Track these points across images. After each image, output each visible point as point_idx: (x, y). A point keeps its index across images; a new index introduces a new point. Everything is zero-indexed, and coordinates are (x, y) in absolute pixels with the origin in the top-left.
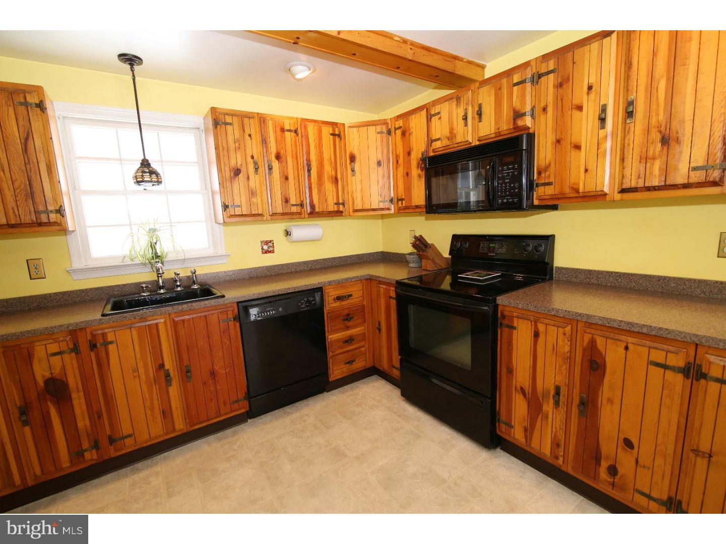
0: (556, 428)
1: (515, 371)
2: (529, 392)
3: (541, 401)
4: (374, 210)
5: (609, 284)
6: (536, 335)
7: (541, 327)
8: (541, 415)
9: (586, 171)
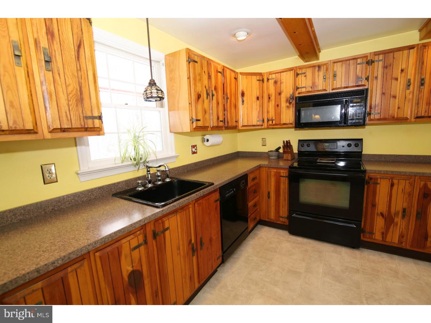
0: (402, 229)
1: (377, 205)
2: (386, 214)
3: (394, 217)
4: (254, 126)
5: (391, 161)
6: (392, 185)
7: (395, 181)
8: (393, 224)
9: (399, 108)
